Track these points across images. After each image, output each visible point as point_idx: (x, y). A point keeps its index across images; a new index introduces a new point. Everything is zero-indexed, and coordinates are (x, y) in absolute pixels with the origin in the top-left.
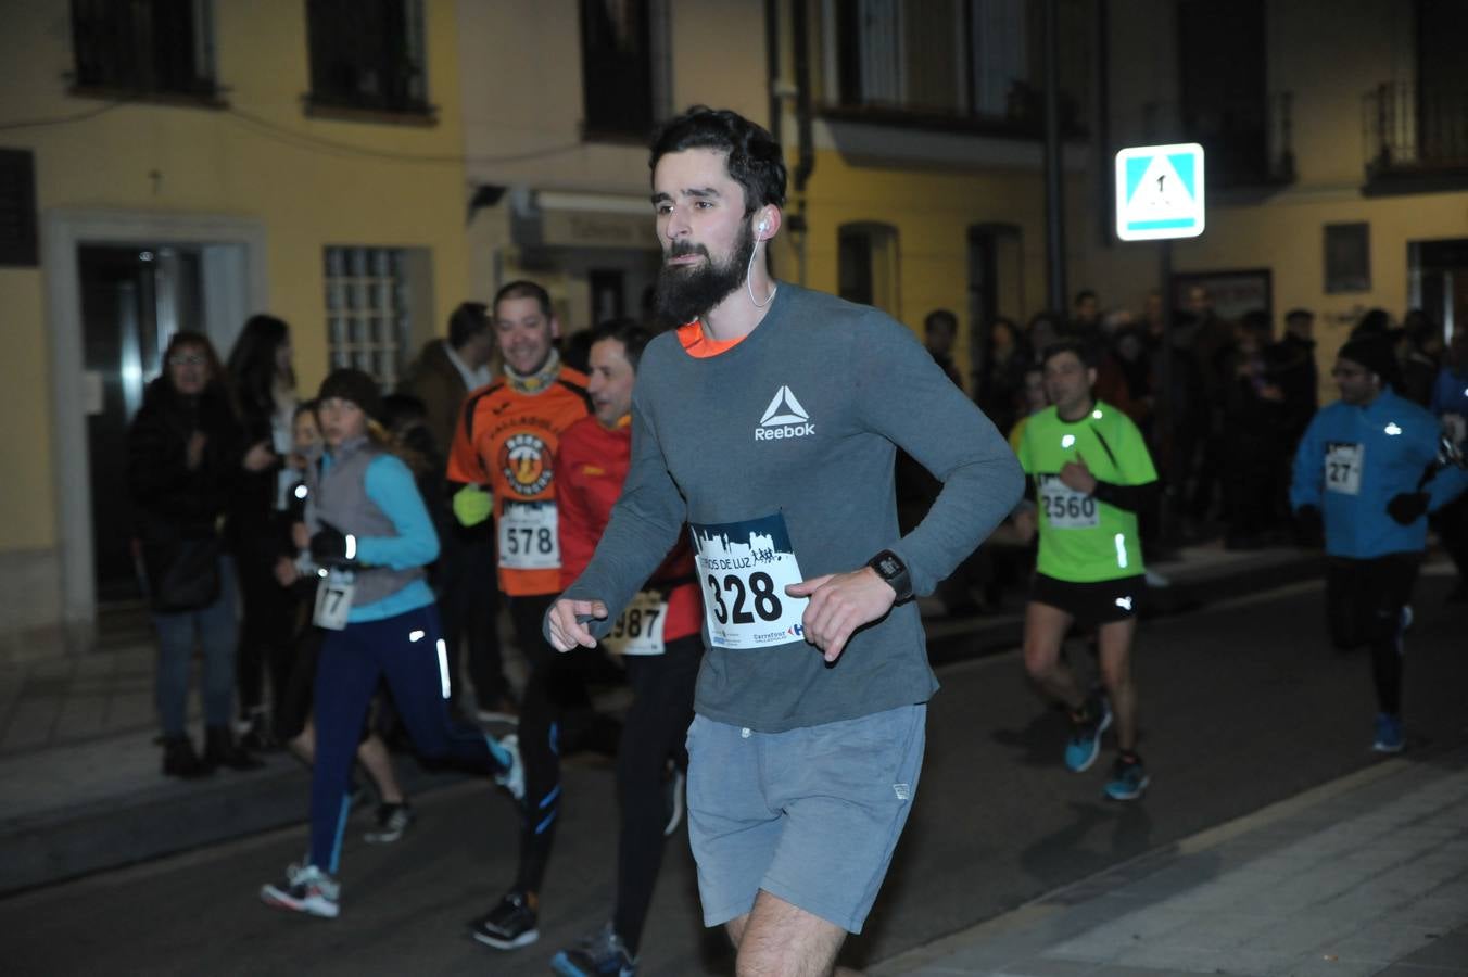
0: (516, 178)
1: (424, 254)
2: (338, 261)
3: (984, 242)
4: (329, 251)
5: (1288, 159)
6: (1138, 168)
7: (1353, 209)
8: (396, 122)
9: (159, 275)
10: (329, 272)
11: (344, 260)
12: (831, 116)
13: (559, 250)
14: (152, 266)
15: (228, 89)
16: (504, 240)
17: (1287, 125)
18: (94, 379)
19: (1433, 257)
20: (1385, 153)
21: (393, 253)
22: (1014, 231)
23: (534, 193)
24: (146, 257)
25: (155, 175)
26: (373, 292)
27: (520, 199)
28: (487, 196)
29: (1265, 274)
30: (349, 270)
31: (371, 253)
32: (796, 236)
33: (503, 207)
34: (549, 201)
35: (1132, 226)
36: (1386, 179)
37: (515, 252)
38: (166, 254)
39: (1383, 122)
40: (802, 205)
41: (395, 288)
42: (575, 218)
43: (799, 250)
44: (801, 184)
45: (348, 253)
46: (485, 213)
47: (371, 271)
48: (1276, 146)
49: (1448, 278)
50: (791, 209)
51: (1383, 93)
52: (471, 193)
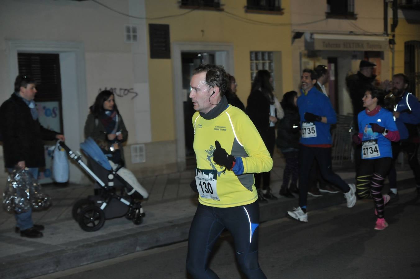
0: (307, 30)
1: (279, 53)
2: (253, 55)
4: (251, 53)
8: (271, 14)
9: (203, 61)
10: (251, 60)
11: (255, 55)
12: (403, 8)
13: (319, 51)
14: (201, 58)
15: (223, 5)
16: (303, 49)
18: (185, 91)
21: (269, 53)
23: (312, 34)
24: (199, 55)
25: (203, 31)
26: (264, 64)
27: (307, 36)
28: (298, 35)
30: (257, 59)
31: (263, 53)
32: (391, 46)
33: (303, 38)
34: (316, 36)
37: (306, 52)
38: (205, 54)
40: (394, 36)
41: (270, 63)
42: (324, 42)
43: (392, 50)
44: (393, 29)
45: (256, 53)
46: (297, 40)
47: (263, 59)
50: (391, 37)
52: (293, 34)
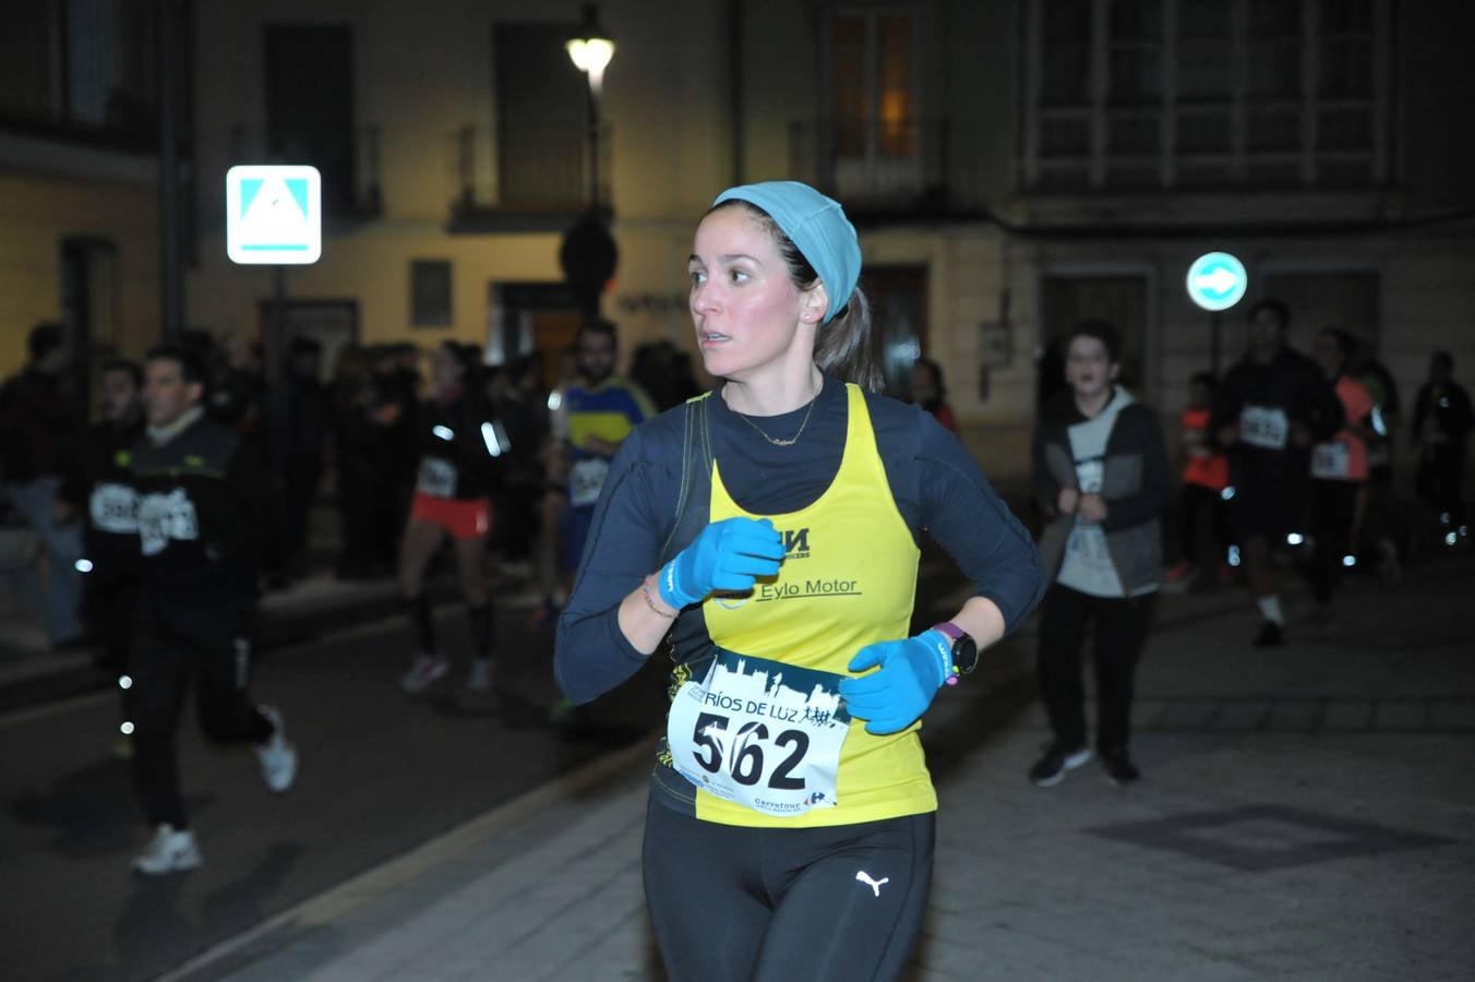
3: (78, 254)
5: (376, 193)
6: (250, 188)
7: (439, 246)
17: (375, 158)
19: (513, 297)
20: (468, 194)
22: (107, 246)
29: (351, 306)
35: (245, 248)
36: (469, 218)
39: (466, 164)
48: (363, 179)
49: (526, 320)
51: (466, 136)
